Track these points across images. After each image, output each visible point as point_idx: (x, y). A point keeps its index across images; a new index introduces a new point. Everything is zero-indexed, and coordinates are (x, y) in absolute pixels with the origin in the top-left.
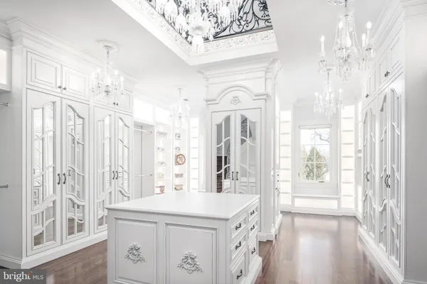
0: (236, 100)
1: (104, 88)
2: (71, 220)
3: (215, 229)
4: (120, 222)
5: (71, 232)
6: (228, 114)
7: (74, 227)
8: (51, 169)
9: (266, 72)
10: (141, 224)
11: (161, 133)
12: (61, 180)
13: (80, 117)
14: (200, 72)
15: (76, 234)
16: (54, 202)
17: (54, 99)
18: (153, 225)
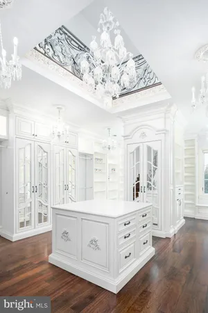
0: (144, 135)
1: (56, 134)
2: (40, 214)
3: (108, 224)
4: (59, 216)
5: (40, 221)
6: (137, 145)
7: (42, 218)
8: (29, 184)
9: (165, 114)
10: (69, 218)
11: (98, 159)
12: (34, 190)
13: (45, 152)
14: (118, 117)
15: (43, 223)
16: (31, 203)
17: (30, 142)
18: (75, 219)
